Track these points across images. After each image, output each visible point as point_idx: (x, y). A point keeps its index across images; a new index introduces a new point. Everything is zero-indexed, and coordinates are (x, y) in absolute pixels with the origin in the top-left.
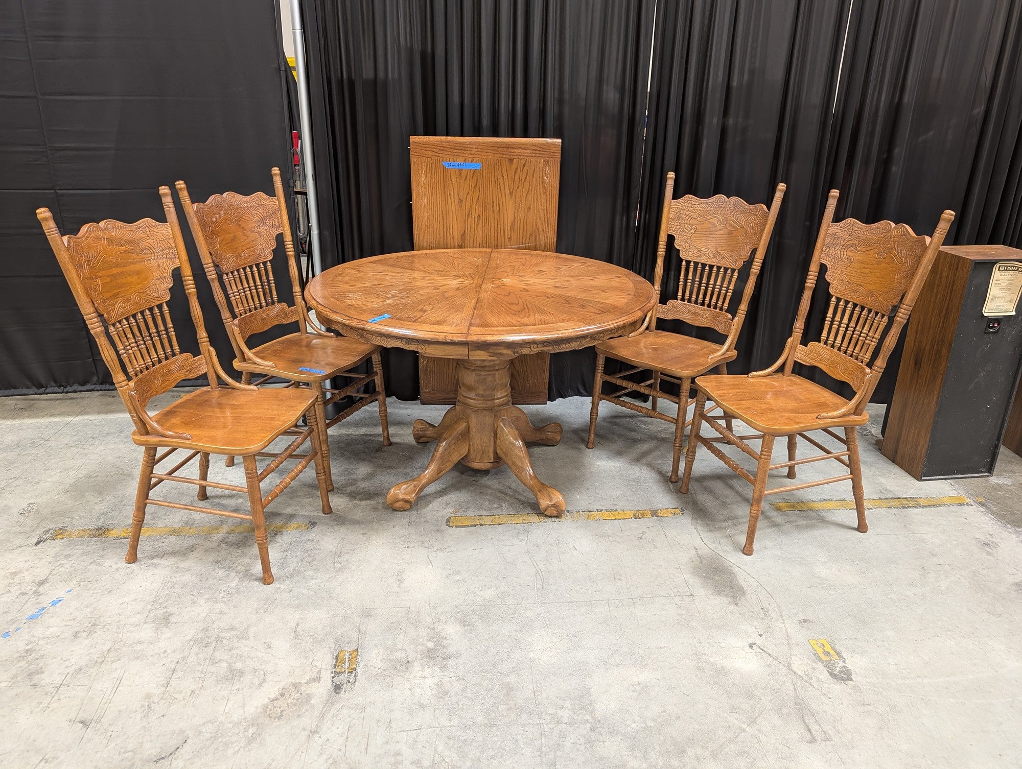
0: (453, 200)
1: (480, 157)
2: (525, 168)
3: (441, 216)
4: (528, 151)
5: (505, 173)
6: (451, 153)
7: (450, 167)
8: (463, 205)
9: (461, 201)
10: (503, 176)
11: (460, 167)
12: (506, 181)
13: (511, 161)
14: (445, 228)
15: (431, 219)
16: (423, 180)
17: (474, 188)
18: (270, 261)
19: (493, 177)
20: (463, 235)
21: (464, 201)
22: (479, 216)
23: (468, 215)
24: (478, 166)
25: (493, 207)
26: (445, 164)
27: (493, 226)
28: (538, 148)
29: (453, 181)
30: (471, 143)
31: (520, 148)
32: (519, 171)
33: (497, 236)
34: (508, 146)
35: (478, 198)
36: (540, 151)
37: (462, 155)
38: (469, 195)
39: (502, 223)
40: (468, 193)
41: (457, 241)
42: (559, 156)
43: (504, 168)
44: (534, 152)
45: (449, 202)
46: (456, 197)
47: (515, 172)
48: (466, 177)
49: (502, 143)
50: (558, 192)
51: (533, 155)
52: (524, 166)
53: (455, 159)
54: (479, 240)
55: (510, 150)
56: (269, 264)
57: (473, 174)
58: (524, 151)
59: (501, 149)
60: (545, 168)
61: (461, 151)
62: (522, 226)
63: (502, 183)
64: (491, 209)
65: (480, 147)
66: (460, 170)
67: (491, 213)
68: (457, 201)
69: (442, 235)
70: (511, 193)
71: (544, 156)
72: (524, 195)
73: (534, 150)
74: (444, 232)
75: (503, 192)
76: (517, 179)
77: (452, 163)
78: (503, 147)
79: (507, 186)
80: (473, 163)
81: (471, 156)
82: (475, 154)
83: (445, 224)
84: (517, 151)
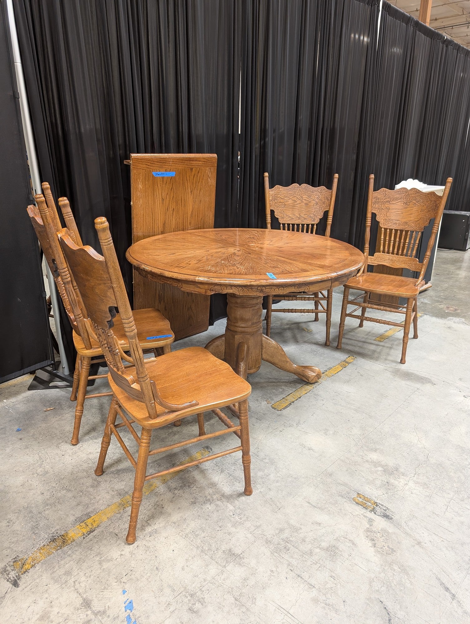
0: (158, 199)
1: (175, 167)
2: (199, 174)
3: (151, 212)
4: (201, 162)
5: (188, 178)
6: (158, 166)
7: (157, 176)
8: (165, 202)
9: (163, 200)
10: (187, 180)
11: (163, 176)
12: (189, 184)
13: (192, 169)
14: (154, 221)
15: (144, 214)
16: (140, 186)
17: (171, 190)
19: (182, 181)
20: (164, 224)
21: (165, 200)
22: (174, 209)
23: (167, 209)
24: (173, 174)
25: (182, 202)
26: (154, 173)
27: (181, 216)
28: (206, 160)
29: (159, 185)
30: (169, 158)
31: (196, 160)
32: (195, 176)
33: (184, 222)
34: (190, 159)
35: (173, 197)
36: (207, 162)
37: (164, 166)
38: (168, 195)
39: (186, 213)
40: (167, 194)
41: (161, 229)
42: (216, 165)
43: (188, 174)
44: (204, 163)
45: (156, 201)
46: (161, 197)
47: (194, 177)
48: (166, 182)
49: (187, 158)
50: (215, 189)
51: (203, 165)
52: (198, 173)
53: (160, 170)
54: (173, 227)
55: (191, 162)
57: (171, 180)
58: (198, 163)
59: (186, 162)
60: (209, 173)
61: (163, 164)
62: (197, 214)
63: (186, 185)
64: (181, 204)
65: (174, 160)
66: (163, 178)
67: (181, 206)
68: (161, 200)
69: (151, 226)
70: (191, 192)
71: (209, 165)
72: (198, 191)
73: (204, 162)
74: (153, 223)
75: (187, 191)
76: (194, 182)
77: (158, 173)
78: (187, 160)
79: (189, 187)
80: (170, 172)
81: (170, 167)
82: (172, 166)
83: (153, 218)
84: (195, 162)
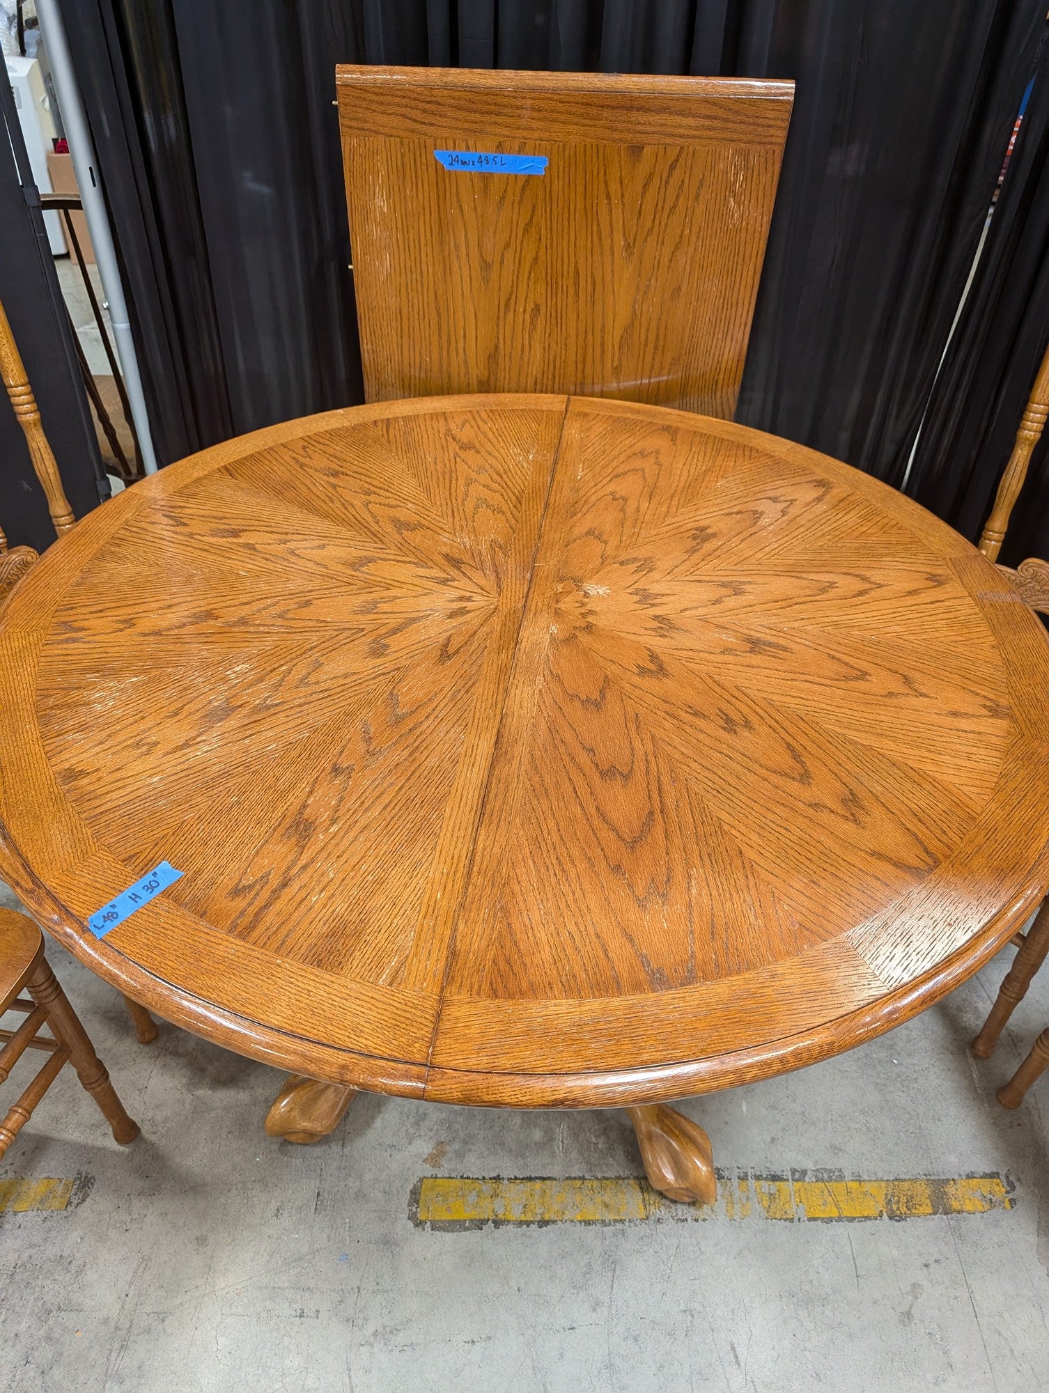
0: (464, 262)
1: (546, 136)
2: (677, 173)
3: (433, 305)
4: (690, 121)
5: (614, 187)
6: (459, 124)
7: (457, 167)
8: (494, 276)
9: (486, 266)
10: (608, 197)
11: (486, 169)
12: (617, 213)
13: (636, 150)
14: (445, 338)
15: (405, 311)
16: (381, 203)
17: (526, 230)
19: (580, 197)
20: (493, 356)
21: (496, 266)
22: (537, 308)
23: (507, 305)
24: (537, 165)
25: (576, 284)
26: (441, 156)
27: (573, 336)
28: (721, 113)
29: (465, 207)
30: (518, 92)
31: (664, 110)
32: (656, 181)
33: (584, 362)
35: (536, 259)
36: (726, 120)
37: (490, 129)
38: (511, 250)
39: (598, 328)
40: (508, 245)
41: (477, 371)
42: (780, 136)
43: (614, 171)
44: (708, 122)
45: (455, 268)
46: (475, 253)
47: (646, 186)
48: (503, 198)
49: (612, 93)
50: (763, 247)
51: (705, 133)
52: (672, 167)
53: (471, 143)
54: (535, 370)
55: (636, 116)
57: (523, 188)
58: (678, 120)
59: (608, 113)
60: (737, 174)
61: (487, 118)
62: (652, 338)
63: (604, 216)
64: (571, 291)
65: (544, 104)
66: (486, 177)
67: (571, 299)
68: (476, 264)
69: (436, 355)
70: (629, 247)
71: (735, 136)
72: (667, 250)
73: (707, 117)
74: (440, 347)
75: (606, 242)
76: (649, 207)
77: (462, 153)
78: (614, 108)
79: (618, 226)
80: (522, 156)
81: (518, 133)
82: (531, 129)
83: (444, 327)
84: (656, 118)
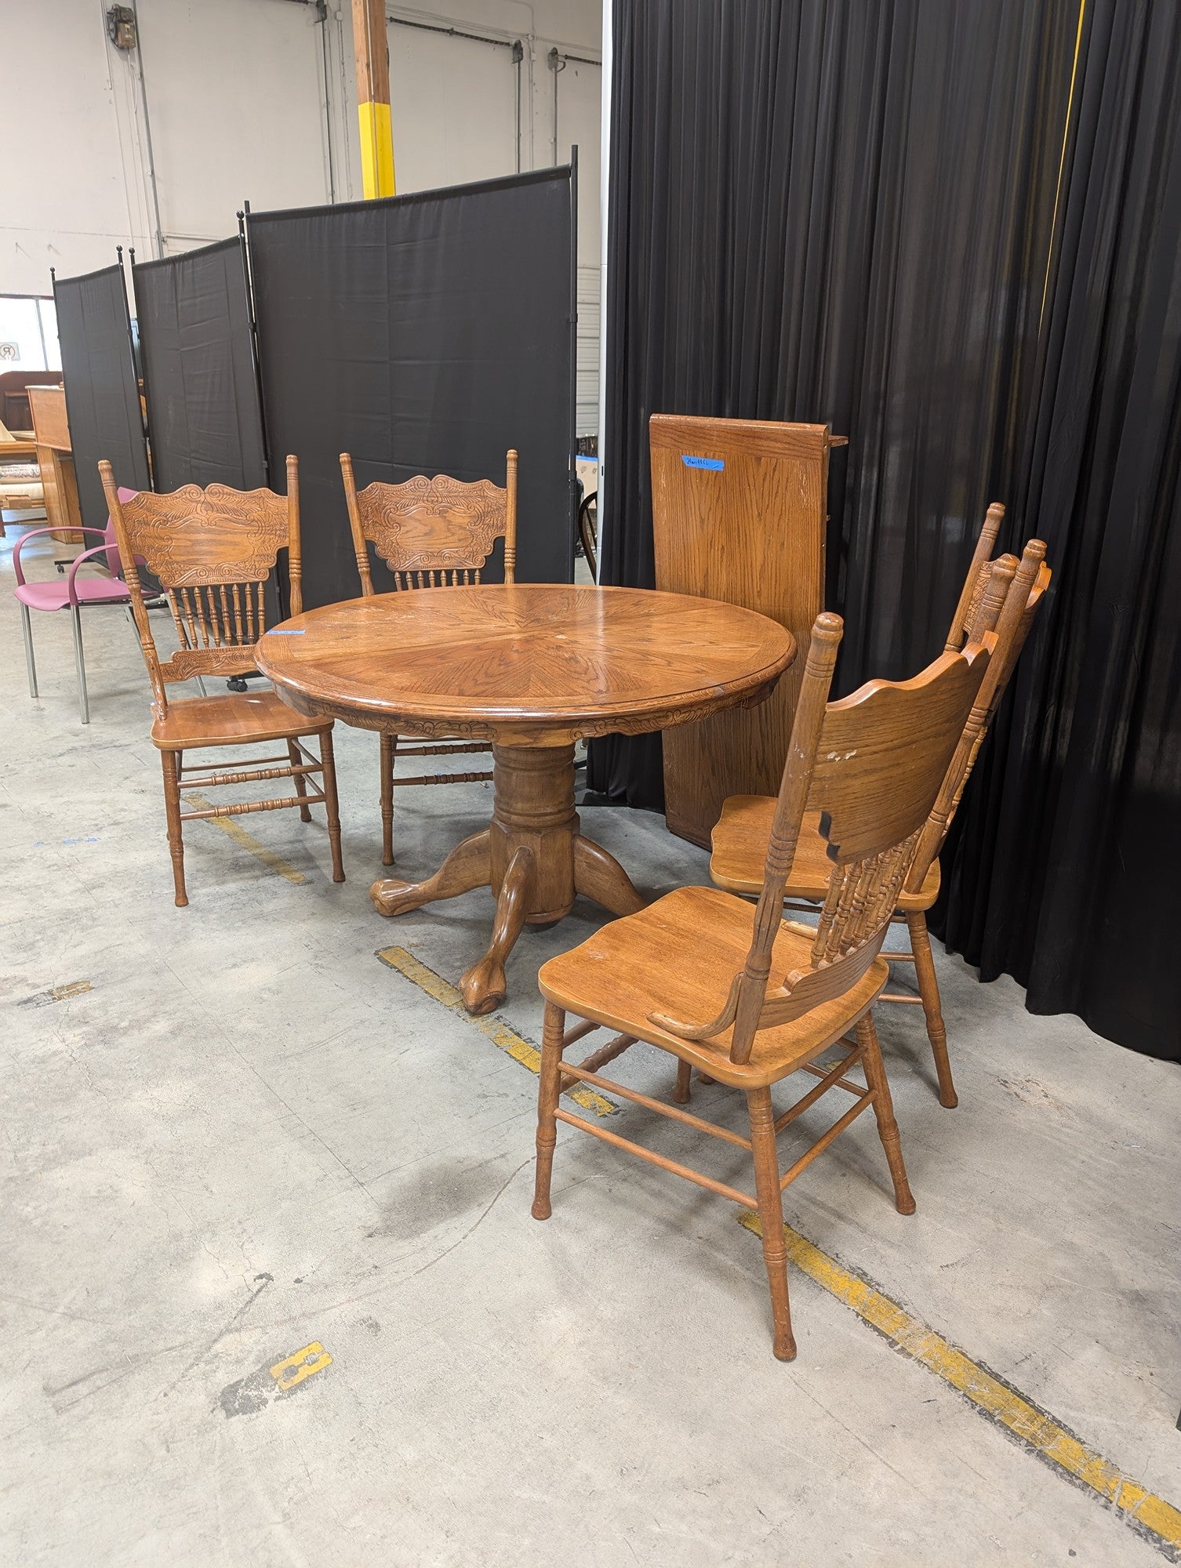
0: (694, 517)
1: (723, 450)
2: (777, 473)
3: (682, 540)
4: (779, 445)
5: (751, 479)
6: (691, 443)
7: (690, 465)
8: (705, 527)
9: (702, 521)
10: (749, 485)
11: (701, 466)
12: (753, 495)
13: (759, 459)
14: (687, 561)
15: (671, 543)
16: (663, 482)
17: (717, 501)
18: (479, 569)
19: (738, 485)
20: (706, 576)
21: (706, 521)
22: (723, 548)
23: (711, 544)
24: (718, 465)
25: (739, 536)
26: (685, 458)
27: (739, 567)
28: (792, 441)
29: (694, 487)
30: (712, 428)
31: (768, 438)
32: (768, 477)
33: (745, 586)
34: (753, 435)
35: (722, 517)
36: (794, 445)
37: (702, 446)
38: (711, 512)
39: (749, 563)
40: (710, 509)
41: (700, 585)
42: (819, 455)
43: (750, 471)
44: (787, 446)
45: (690, 520)
46: (698, 513)
47: (764, 480)
48: (708, 482)
49: (748, 430)
51: (786, 452)
52: (774, 470)
53: (695, 453)
54: (724, 589)
55: (756, 441)
56: (477, 573)
57: (715, 477)
58: (773, 444)
59: (745, 439)
60: (802, 476)
61: (701, 441)
62: (774, 575)
63: (748, 495)
64: (737, 540)
65: (722, 434)
66: (701, 470)
67: (737, 544)
68: (698, 519)
69: (683, 571)
70: (759, 515)
71: (799, 454)
72: (776, 519)
73: (786, 443)
74: (685, 567)
75: (750, 511)
76: (766, 493)
77: (693, 459)
78: (748, 437)
79: (754, 502)
80: (714, 461)
81: (712, 448)
82: (716, 446)
83: (686, 555)
84: (765, 443)
